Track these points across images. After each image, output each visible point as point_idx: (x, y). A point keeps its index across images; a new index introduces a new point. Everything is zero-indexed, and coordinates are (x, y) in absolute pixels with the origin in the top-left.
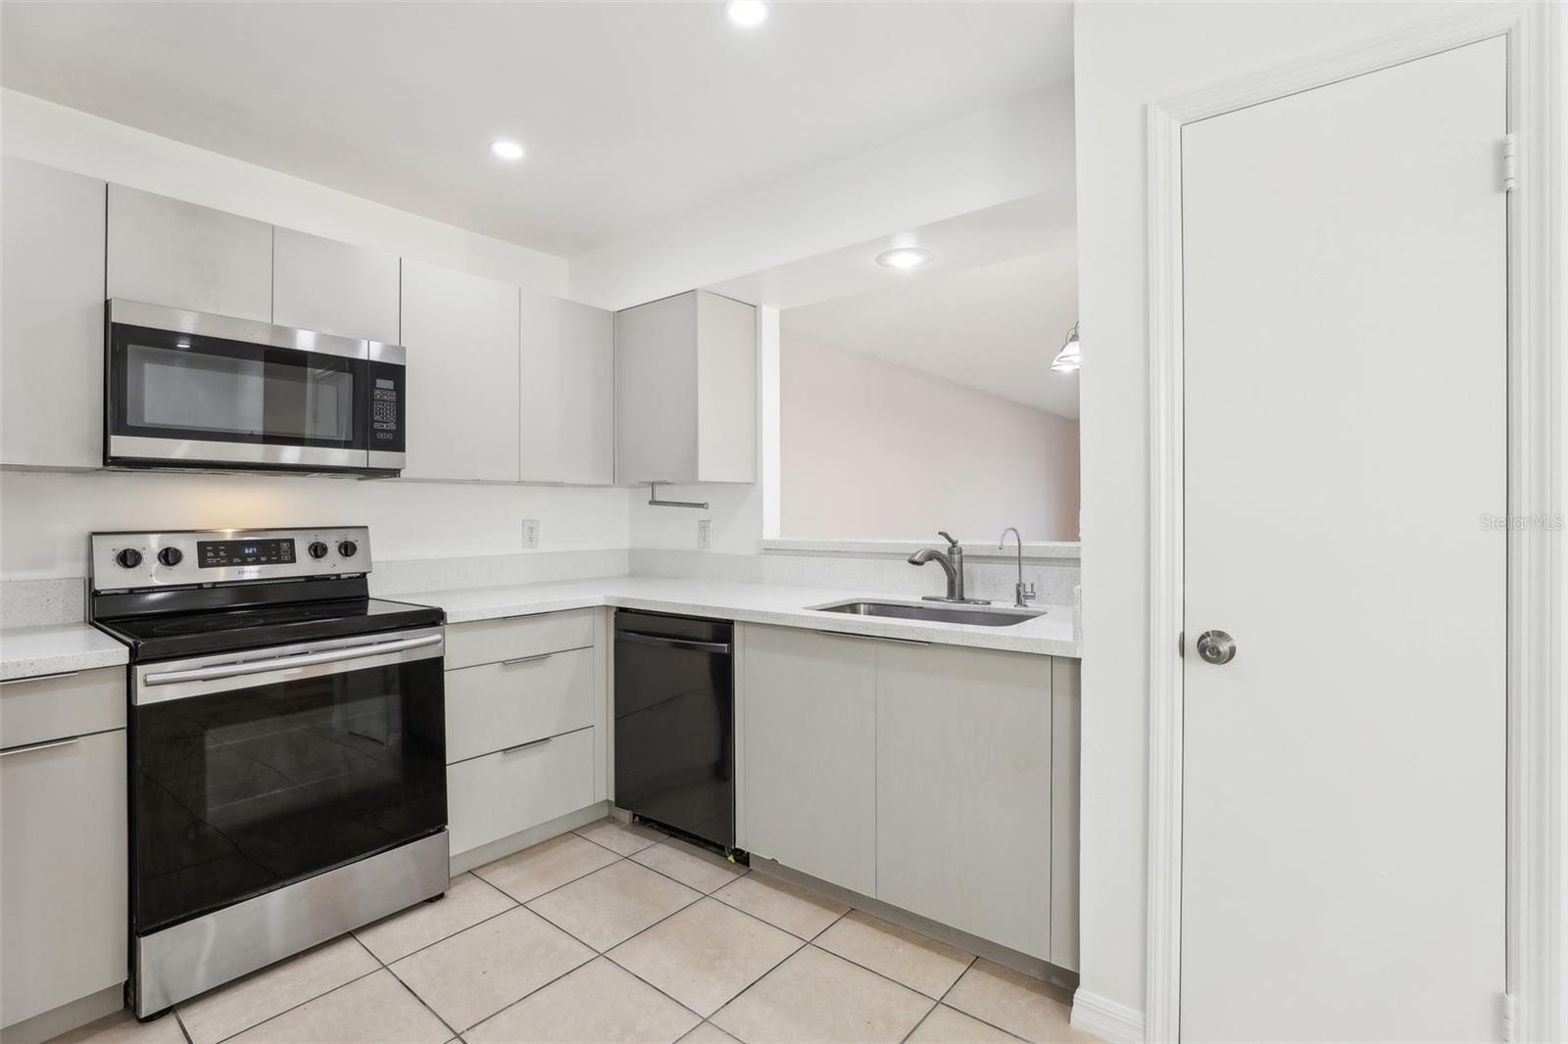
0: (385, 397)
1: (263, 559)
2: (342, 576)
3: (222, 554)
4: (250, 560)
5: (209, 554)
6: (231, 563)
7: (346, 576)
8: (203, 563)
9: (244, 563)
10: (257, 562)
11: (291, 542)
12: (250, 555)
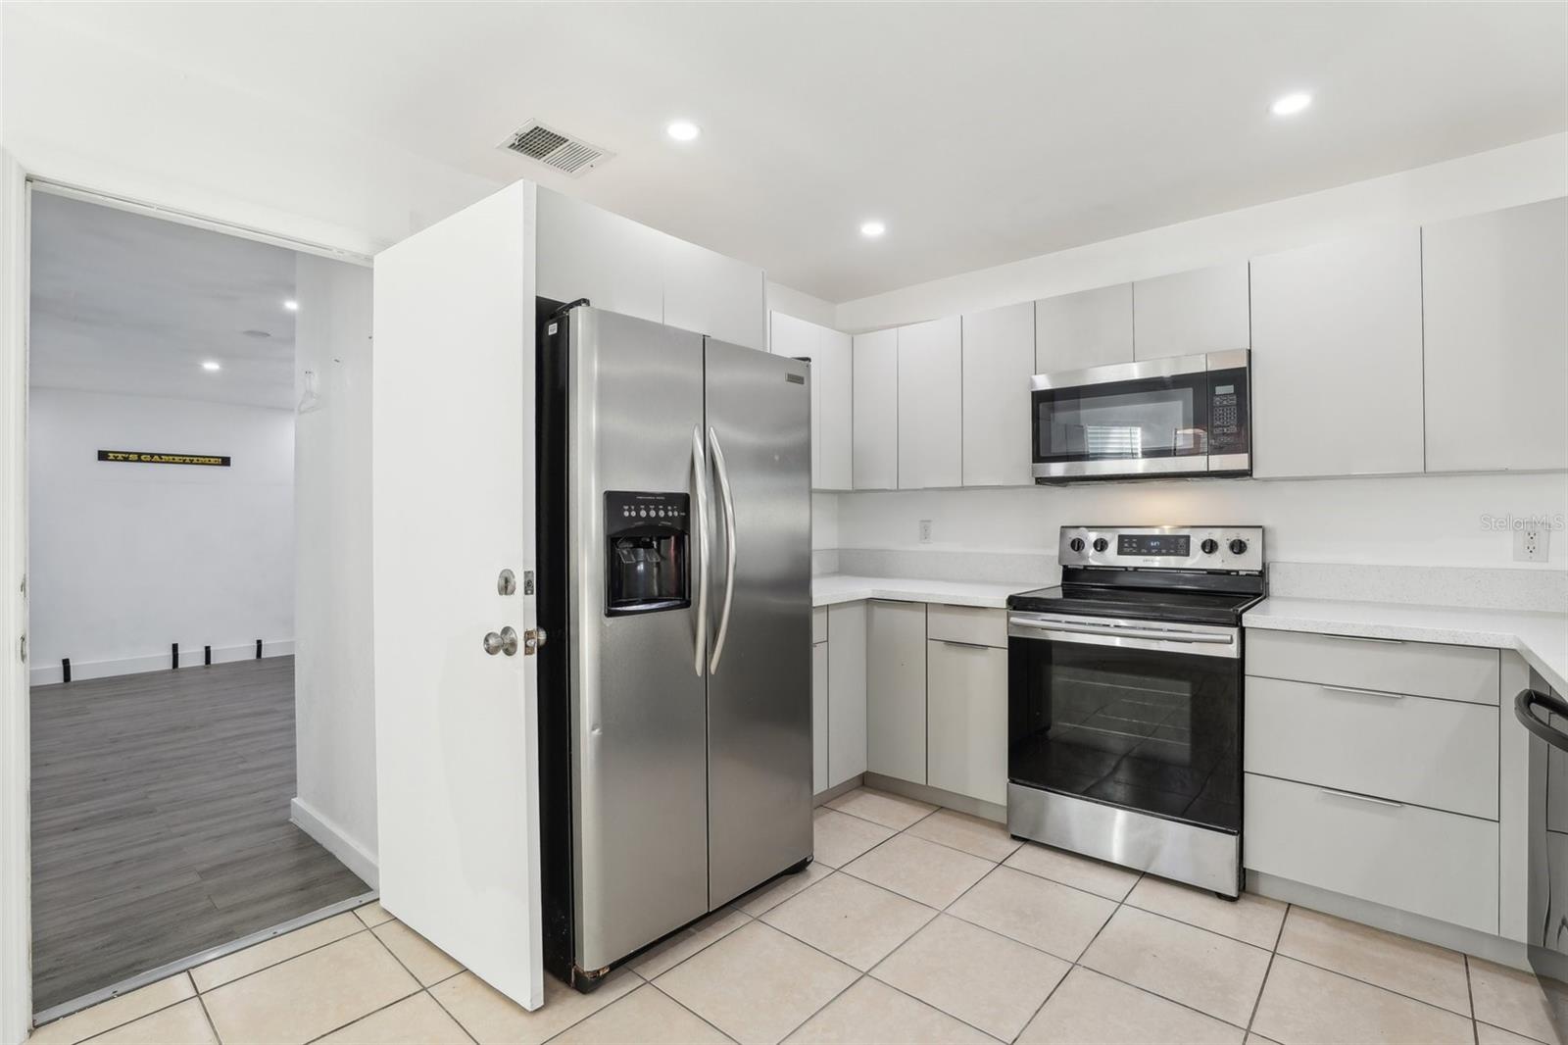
0: (1225, 403)
1: (1164, 551)
2: (1241, 573)
3: (1134, 545)
4: (1154, 551)
5: (1126, 545)
6: (1139, 553)
7: (1245, 573)
8: (1121, 552)
9: (1149, 553)
10: (1159, 553)
11: (1188, 538)
12: (1154, 547)
